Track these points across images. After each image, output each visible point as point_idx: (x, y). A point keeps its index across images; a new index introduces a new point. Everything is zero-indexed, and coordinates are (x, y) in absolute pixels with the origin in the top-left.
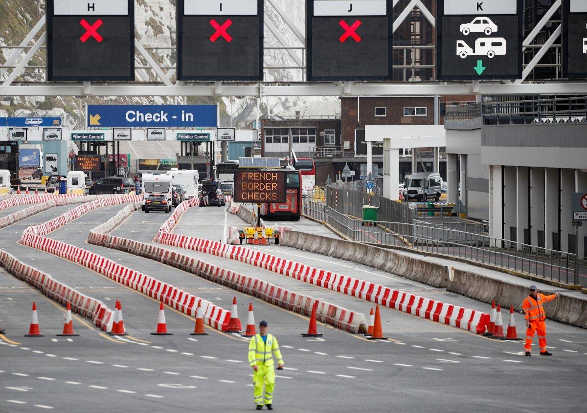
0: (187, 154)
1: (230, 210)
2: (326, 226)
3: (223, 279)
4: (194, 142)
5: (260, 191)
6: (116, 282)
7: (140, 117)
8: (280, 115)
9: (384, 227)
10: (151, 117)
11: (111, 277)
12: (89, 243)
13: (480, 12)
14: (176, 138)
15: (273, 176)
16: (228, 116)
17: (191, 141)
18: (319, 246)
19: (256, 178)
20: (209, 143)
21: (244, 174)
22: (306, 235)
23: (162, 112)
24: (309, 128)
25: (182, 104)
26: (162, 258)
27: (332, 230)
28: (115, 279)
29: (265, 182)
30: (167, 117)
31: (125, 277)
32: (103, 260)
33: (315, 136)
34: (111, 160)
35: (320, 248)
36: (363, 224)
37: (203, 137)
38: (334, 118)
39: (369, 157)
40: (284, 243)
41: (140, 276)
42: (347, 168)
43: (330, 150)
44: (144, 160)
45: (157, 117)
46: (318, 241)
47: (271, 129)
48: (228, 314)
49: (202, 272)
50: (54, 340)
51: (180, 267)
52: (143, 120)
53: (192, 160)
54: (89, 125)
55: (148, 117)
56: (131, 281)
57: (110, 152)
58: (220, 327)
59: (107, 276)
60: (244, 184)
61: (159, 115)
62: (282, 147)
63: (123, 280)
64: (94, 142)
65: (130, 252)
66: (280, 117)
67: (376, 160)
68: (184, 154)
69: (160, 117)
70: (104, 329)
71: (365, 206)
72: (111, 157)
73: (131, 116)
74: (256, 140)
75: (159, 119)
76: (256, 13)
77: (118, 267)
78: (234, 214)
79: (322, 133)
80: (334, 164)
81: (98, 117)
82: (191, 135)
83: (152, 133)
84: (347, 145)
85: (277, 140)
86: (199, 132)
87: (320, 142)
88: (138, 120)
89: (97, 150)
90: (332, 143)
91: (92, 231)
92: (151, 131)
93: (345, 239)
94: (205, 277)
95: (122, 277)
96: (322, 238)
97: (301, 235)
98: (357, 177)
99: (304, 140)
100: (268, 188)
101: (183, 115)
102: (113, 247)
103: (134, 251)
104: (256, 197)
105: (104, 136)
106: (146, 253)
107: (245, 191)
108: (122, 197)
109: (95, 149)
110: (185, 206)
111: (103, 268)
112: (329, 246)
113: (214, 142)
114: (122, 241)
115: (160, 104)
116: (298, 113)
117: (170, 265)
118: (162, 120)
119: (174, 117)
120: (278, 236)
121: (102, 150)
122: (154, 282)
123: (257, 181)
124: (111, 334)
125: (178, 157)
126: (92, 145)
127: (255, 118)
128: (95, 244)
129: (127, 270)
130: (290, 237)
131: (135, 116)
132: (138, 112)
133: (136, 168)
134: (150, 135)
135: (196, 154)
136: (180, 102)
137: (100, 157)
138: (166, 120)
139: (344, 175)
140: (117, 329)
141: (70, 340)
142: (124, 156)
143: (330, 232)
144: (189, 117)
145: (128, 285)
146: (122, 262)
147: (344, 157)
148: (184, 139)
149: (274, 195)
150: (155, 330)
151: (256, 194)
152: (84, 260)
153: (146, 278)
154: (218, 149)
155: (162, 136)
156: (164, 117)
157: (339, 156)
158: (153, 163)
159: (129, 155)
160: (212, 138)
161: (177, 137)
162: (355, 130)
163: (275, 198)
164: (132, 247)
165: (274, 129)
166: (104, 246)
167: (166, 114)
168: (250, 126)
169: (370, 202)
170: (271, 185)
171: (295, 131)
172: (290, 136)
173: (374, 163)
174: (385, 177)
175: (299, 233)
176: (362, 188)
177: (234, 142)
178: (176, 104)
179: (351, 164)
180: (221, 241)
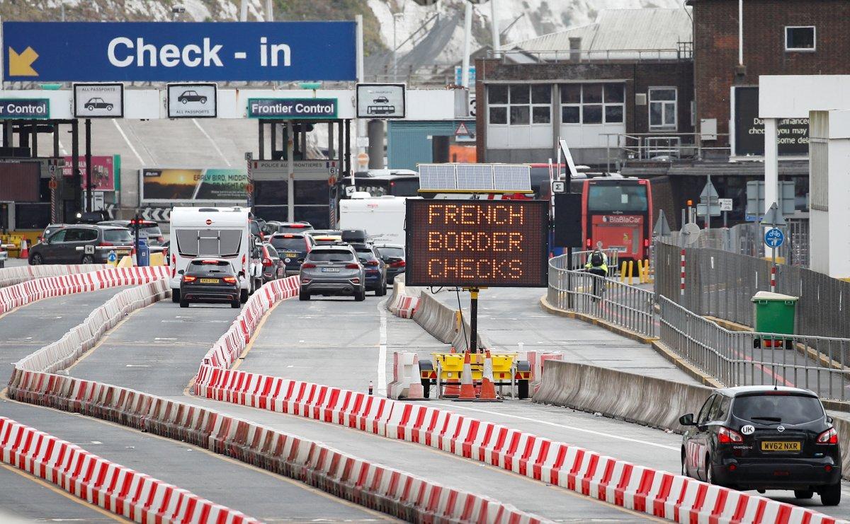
0: (276, 155)
1: (394, 306)
2: (655, 348)
3: (380, 495)
4: (295, 121)
5: (477, 256)
6: (88, 504)
7: (147, 53)
8: (527, 48)
10: (176, 53)
11: (72, 491)
12: (13, 397)
14: (245, 112)
15: (512, 215)
16: (386, 52)
17: (286, 119)
18: (637, 403)
19: (467, 219)
20: (336, 125)
21: (434, 210)
22: (602, 373)
23: (207, 41)
24: (606, 84)
25: (260, 19)
26: (213, 437)
27: (671, 360)
28: (84, 495)
29: (489, 229)
30: (219, 53)
31: (111, 489)
32: (52, 442)
33: (623, 105)
34: (69, 172)
35: (641, 409)
36: (757, 344)
37: (319, 109)
38: (674, 55)
39: (771, 161)
40: (543, 396)
41: (154, 486)
42: (709, 190)
43: (662, 143)
44: (159, 172)
45: (192, 55)
46: (635, 389)
47: (504, 86)
49: (323, 474)
51: (261, 463)
52: (154, 63)
53: (290, 173)
54: (8, 77)
55: (169, 55)
56: (128, 500)
57: (66, 151)
59: (63, 486)
60: (434, 237)
61: (198, 50)
62: (534, 135)
63: (107, 499)
64: (21, 123)
65: (125, 421)
66: (528, 54)
67: (790, 170)
68: (268, 155)
69: (202, 55)
71: (761, 295)
72: (69, 164)
73: (121, 52)
74: (463, 117)
75: (198, 61)
77: (92, 462)
78: (404, 316)
79: (642, 98)
80: (675, 179)
81: (30, 55)
82: (285, 102)
83: (180, 99)
84: (709, 129)
85: (519, 117)
86: (308, 95)
87: (637, 122)
88: (140, 63)
89: (30, 145)
90: (668, 125)
91: (20, 365)
92: (177, 92)
93: (707, 384)
94: (329, 488)
95: (103, 491)
96: (647, 381)
97: (588, 375)
98: (736, 217)
99: (592, 117)
100: (498, 246)
101: (264, 49)
102: (78, 409)
103: (134, 419)
104: (466, 272)
105: (48, 107)
106: (170, 424)
107: (435, 255)
108: (98, 273)
109: (23, 142)
110: (272, 295)
111: (51, 464)
112: (664, 402)
113: (348, 121)
114: (102, 392)
115: (199, 19)
116: (575, 43)
117: (233, 456)
118: (207, 64)
119: (240, 55)
120: (527, 375)
121: (44, 144)
122: (192, 503)
123: (468, 228)
125: (252, 164)
126: (16, 130)
127: (460, 58)
128: (29, 401)
129: (116, 472)
130: (559, 379)
131: (134, 52)
132: (140, 41)
133: (135, 193)
134: (174, 103)
135: (300, 155)
136: (255, 14)
137: (38, 163)
138: (218, 63)
139: (701, 210)
142: (103, 160)
143: (666, 364)
144: (281, 54)
145: (119, 510)
146: (103, 448)
147: (701, 163)
148: (267, 115)
149: (515, 265)
151: (466, 264)
153: (169, 493)
154: (359, 141)
155: (209, 107)
156: (211, 55)
157: (688, 159)
158: (184, 180)
159: (118, 157)
160: (345, 110)
161: (249, 108)
162: (733, 89)
163: (516, 273)
164: (129, 407)
165: (513, 86)
167: (218, 47)
168: (445, 79)
169: (773, 283)
170: (506, 239)
171: (568, 93)
172: (556, 105)
173: (782, 177)
174: (813, 216)
175: (582, 369)
176: (750, 246)
177: (402, 123)
178: (244, 19)
179: (721, 180)
180: (371, 391)
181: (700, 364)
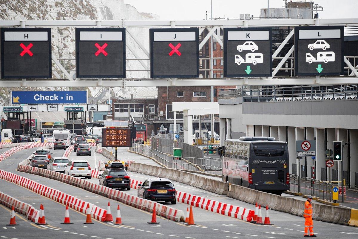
0: (70, 119)
1: (97, 151)
2: (152, 159)
3: (99, 191)
4: (75, 112)
5: (117, 140)
6: (37, 194)
7: (42, 98)
8: (122, 96)
9: (185, 160)
10: (49, 98)
11: (34, 191)
12: (18, 170)
13: (248, 39)
14: (64, 110)
15: (124, 132)
16: (92, 97)
17: (72, 111)
18: (151, 172)
19: (114, 133)
20: (83, 113)
21: (108, 131)
22: (144, 165)
23: (55, 95)
24: (140, 104)
25: (66, 90)
26: (62, 179)
27: (156, 162)
28: (36, 192)
29: (119, 135)
30: (57, 98)
31: (42, 190)
32: (29, 181)
33: (143, 108)
34: (26, 123)
35: (152, 172)
36: (173, 159)
37: (80, 109)
38: (154, 98)
39: (175, 120)
40: (131, 170)
41: (52, 190)
42: (162, 126)
43: (152, 116)
44: (45, 123)
45: (52, 98)
46: (151, 168)
47: (118, 104)
48: (105, 212)
49: (87, 187)
50: (5, 228)
51: (73, 184)
52: (44, 100)
53: (73, 123)
54: (13, 103)
55: (47, 98)
56: (46, 193)
57: (26, 118)
58: (100, 219)
59: (32, 190)
60: (108, 136)
61: (53, 97)
62: (125, 115)
63: (41, 192)
64: (16, 112)
65: (43, 176)
66: (122, 98)
68: (69, 119)
69: (54, 98)
70: (33, 221)
71: (175, 148)
72: (27, 121)
73: (37, 97)
74: (110, 111)
75: (53, 99)
76: (121, 40)
77: (38, 185)
78: (99, 153)
79: (147, 107)
80: (154, 124)
81: (18, 98)
82: (72, 108)
83: (50, 107)
84: (161, 113)
85: (122, 111)
86: (77, 106)
87: (146, 112)
88: (41, 100)
89: (18, 117)
90: (153, 112)
91: (20, 164)
92: (49, 106)
93: (164, 167)
94: (88, 190)
95: (40, 191)
96: (153, 167)
97: (141, 165)
98: (168, 132)
99: (137, 111)
100: (121, 138)
101: (67, 97)
102: (33, 173)
103: (45, 175)
104: (114, 144)
105: (22, 109)
106: (53, 176)
107: (108, 140)
108: (34, 144)
109: (17, 116)
110: (71, 149)
111: (29, 185)
112: (157, 171)
113: (85, 112)
114: (38, 170)
115: (53, 90)
116: (132, 95)
117: (67, 183)
118: (55, 100)
119: (62, 98)
120: (127, 166)
121: (21, 117)
122: (60, 193)
123: (115, 135)
124: (37, 224)
125: (65, 121)
126: (15, 114)
127: (108, 98)
128: (22, 171)
129: (43, 187)
130: (134, 166)
131: (39, 97)
132: (41, 95)
133: (40, 127)
134: (49, 108)
135: (75, 119)
136: (65, 89)
137: (20, 121)
138: (57, 100)
139: (161, 130)
140: (41, 221)
141: (14, 228)
142: (33, 120)
143: (155, 163)
144: (71, 97)
145: (44, 195)
146: (40, 182)
147: (160, 120)
148: (68, 111)
149: (125, 142)
150: (63, 221)
151: (114, 142)
152: (17, 181)
153: (55, 191)
154: (87, 116)
155: (56, 109)
156: (56, 98)
157: (157, 120)
158: (50, 124)
159: (36, 119)
160: (85, 110)
161: (65, 109)
162: (166, 105)
163: (125, 144)
164: (44, 173)
165: (120, 104)
166: (27, 172)
167: (57, 96)
168: (105, 103)
169: (177, 146)
170: (123, 137)
171: (132, 106)
172: (129, 108)
173: (177, 123)
174: (185, 132)
175: (139, 164)
176: (171, 138)
177: (97, 112)
178: (63, 90)
179: (164, 124)
180: (95, 169)
181: (163, 163)
